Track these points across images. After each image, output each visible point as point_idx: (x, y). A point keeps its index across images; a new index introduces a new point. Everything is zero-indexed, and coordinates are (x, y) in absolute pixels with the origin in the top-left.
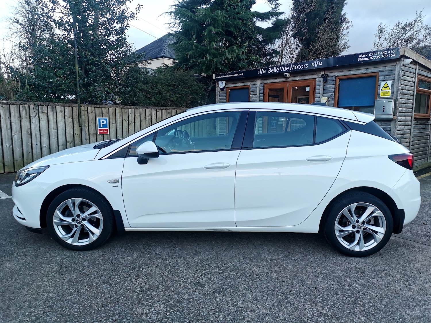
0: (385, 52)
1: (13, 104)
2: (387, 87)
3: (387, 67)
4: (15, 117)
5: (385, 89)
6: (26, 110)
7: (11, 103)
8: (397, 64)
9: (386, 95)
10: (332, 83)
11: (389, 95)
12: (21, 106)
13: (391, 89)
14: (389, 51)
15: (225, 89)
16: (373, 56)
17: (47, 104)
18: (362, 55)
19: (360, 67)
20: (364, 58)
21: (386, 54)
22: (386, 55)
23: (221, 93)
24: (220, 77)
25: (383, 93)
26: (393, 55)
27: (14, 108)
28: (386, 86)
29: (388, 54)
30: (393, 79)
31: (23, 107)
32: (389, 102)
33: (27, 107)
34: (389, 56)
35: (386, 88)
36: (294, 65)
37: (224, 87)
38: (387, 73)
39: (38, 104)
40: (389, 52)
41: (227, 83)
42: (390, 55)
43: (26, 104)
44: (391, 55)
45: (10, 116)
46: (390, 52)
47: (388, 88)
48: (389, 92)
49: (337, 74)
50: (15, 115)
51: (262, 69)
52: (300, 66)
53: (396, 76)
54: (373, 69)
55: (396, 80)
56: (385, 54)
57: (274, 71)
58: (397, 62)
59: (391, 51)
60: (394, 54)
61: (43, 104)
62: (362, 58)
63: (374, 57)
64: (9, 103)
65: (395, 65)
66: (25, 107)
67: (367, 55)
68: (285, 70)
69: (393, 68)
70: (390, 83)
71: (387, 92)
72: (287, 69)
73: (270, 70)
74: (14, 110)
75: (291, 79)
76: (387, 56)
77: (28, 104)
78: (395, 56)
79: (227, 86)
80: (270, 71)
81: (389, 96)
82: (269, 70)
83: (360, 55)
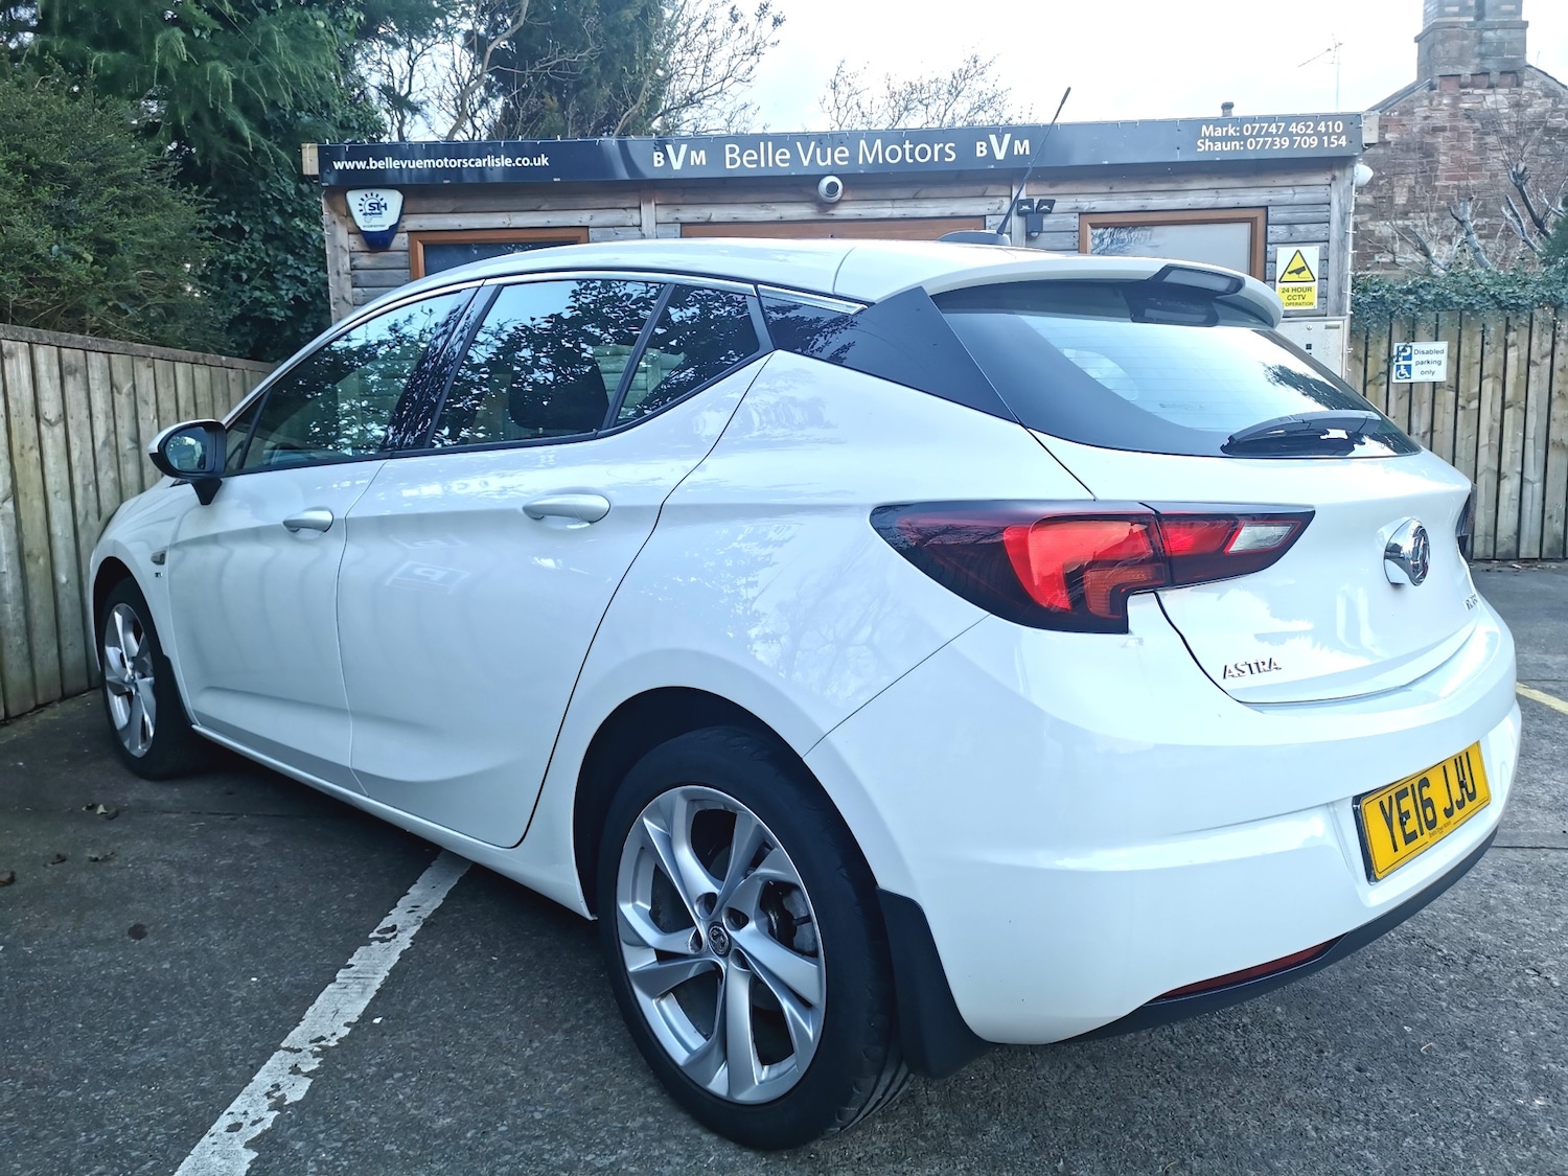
0: (1307, 127)
2: (1303, 269)
3: (1298, 190)
5: (1294, 277)
8: (1334, 178)
9: (1301, 300)
10: (1068, 240)
11: (1312, 299)
13: (1317, 278)
14: (1323, 124)
15: (400, 241)
16: (1259, 135)
18: (1211, 127)
19: (1186, 181)
20: (1221, 139)
21: (1312, 135)
22: (1309, 136)
23: (365, 260)
24: (361, 165)
25: (1287, 294)
26: (1338, 139)
28: (1298, 264)
29: (1319, 135)
30: (1324, 239)
32: (1327, 327)
34: (1321, 142)
35: (1298, 271)
36: (878, 142)
37: (394, 229)
38: (1299, 215)
40: (1322, 128)
41: (409, 207)
42: (1325, 138)
44: (1329, 139)
46: (1327, 127)
47: (1305, 275)
48: (1309, 289)
49: (1086, 203)
51: (684, 147)
52: (912, 151)
53: (1334, 226)
54: (1242, 192)
55: (1333, 245)
56: (1305, 134)
57: (758, 162)
58: (1337, 174)
59: (1330, 123)
60: (1339, 136)
62: (1213, 139)
63: (1265, 143)
65: (1328, 182)
67: (1236, 131)
68: (829, 162)
69: (1319, 194)
70: (1312, 254)
71: (1302, 289)
72: (836, 155)
73: (735, 156)
75: (845, 211)
76: (1316, 142)
78: (1344, 144)
79: (412, 223)
80: (733, 161)
81: (1311, 307)
82: (728, 156)
83: (1204, 127)
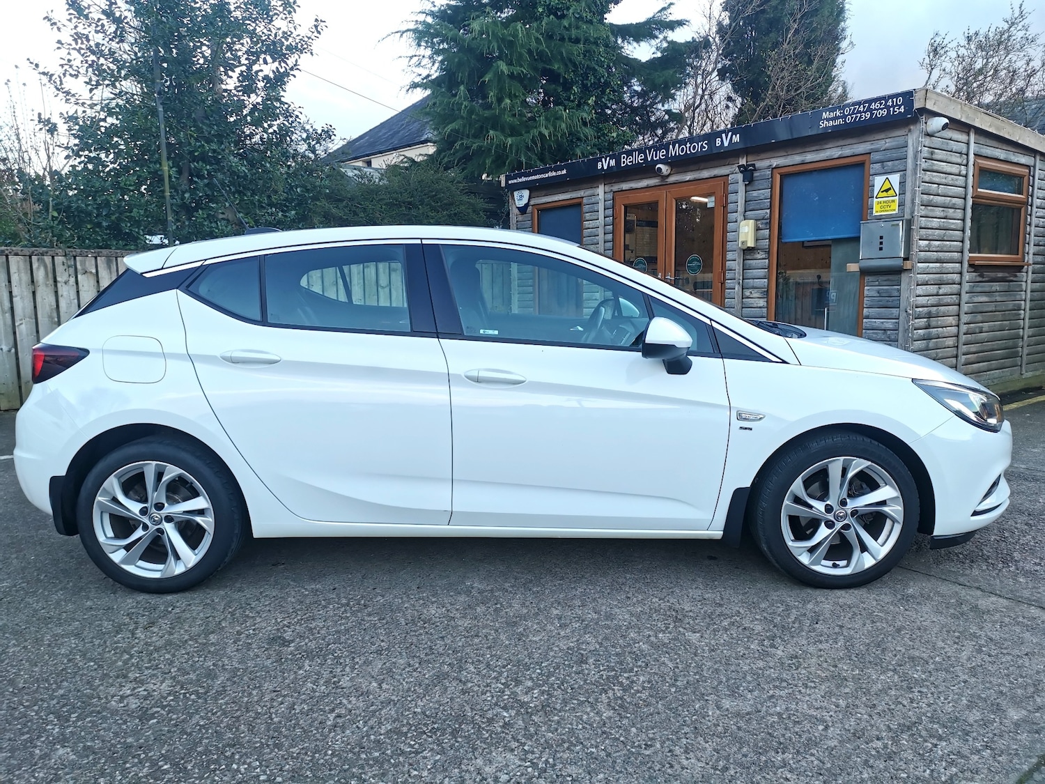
0: (881, 104)
1: (16, 254)
2: (890, 189)
3: (887, 140)
4: (20, 284)
5: (885, 194)
6: (46, 267)
7: (10, 253)
8: (910, 131)
9: (889, 209)
10: (765, 183)
11: (894, 209)
12: (34, 258)
13: (898, 194)
14: (890, 100)
15: (530, 209)
16: (853, 113)
17: (95, 253)
18: (828, 113)
19: (826, 144)
20: (832, 119)
21: (884, 108)
22: (882, 109)
23: (520, 218)
24: (515, 181)
25: (880, 205)
26: (899, 109)
27: (18, 262)
28: (887, 186)
29: (888, 107)
30: (904, 169)
31: (38, 260)
32: (893, 225)
33: (48, 260)
34: (889, 111)
35: (887, 191)
36: (677, 145)
37: (527, 205)
38: (889, 154)
39: (74, 253)
40: (890, 103)
41: (533, 195)
42: (892, 109)
43: (47, 253)
44: (894, 109)
45: (10, 282)
46: (893, 102)
47: (891, 192)
48: (893, 201)
49: (775, 162)
50: (20, 280)
51: (608, 158)
52: (690, 147)
53: (910, 161)
54: (855, 146)
55: (909, 172)
56: (880, 109)
57: (632, 162)
58: (912, 127)
59: (895, 100)
60: (900, 106)
61: (86, 254)
62: (828, 120)
63: (857, 117)
64: (7, 252)
65: (906, 133)
66: (43, 260)
67: (841, 113)
68: (658, 158)
69: (900, 141)
70: (895, 179)
71: (889, 201)
72: (661, 154)
73: (625, 160)
74: (18, 267)
75: (672, 179)
76: (886, 112)
77: (50, 253)
78: (903, 111)
79: (532, 202)
80: (624, 162)
81: (894, 212)
82: (622, 160)
83: (824, 113)
